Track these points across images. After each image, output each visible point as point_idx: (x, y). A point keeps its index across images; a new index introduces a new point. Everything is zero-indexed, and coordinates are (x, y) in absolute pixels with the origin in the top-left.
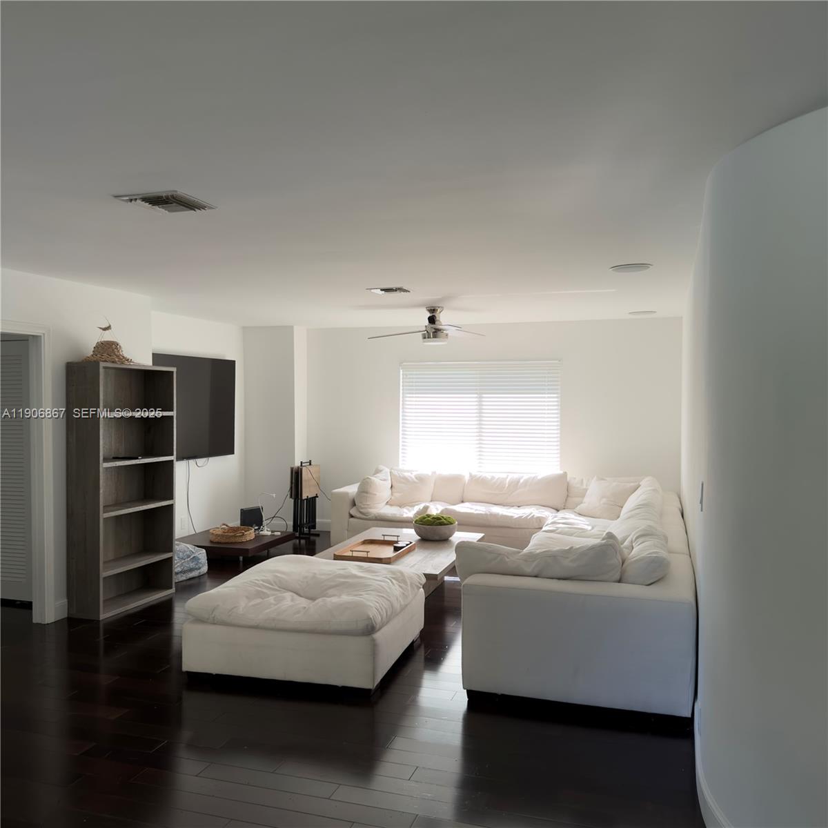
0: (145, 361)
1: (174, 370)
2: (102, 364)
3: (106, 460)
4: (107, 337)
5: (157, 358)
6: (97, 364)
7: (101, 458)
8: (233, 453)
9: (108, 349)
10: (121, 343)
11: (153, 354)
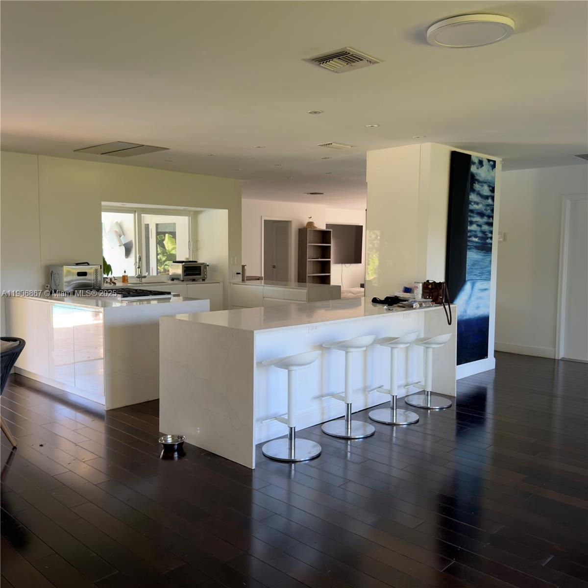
0: (324, 228)
1: (331, 230)
2: (308, 229)
3: (309, 259)
4: (310, 220)
5: (328, 226)
6: (307, 229)
7: (307, 257)
8: (361, 263)
9: (310, 224)
10: (314, 222)
11: (326, 225)
